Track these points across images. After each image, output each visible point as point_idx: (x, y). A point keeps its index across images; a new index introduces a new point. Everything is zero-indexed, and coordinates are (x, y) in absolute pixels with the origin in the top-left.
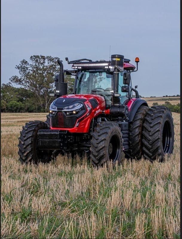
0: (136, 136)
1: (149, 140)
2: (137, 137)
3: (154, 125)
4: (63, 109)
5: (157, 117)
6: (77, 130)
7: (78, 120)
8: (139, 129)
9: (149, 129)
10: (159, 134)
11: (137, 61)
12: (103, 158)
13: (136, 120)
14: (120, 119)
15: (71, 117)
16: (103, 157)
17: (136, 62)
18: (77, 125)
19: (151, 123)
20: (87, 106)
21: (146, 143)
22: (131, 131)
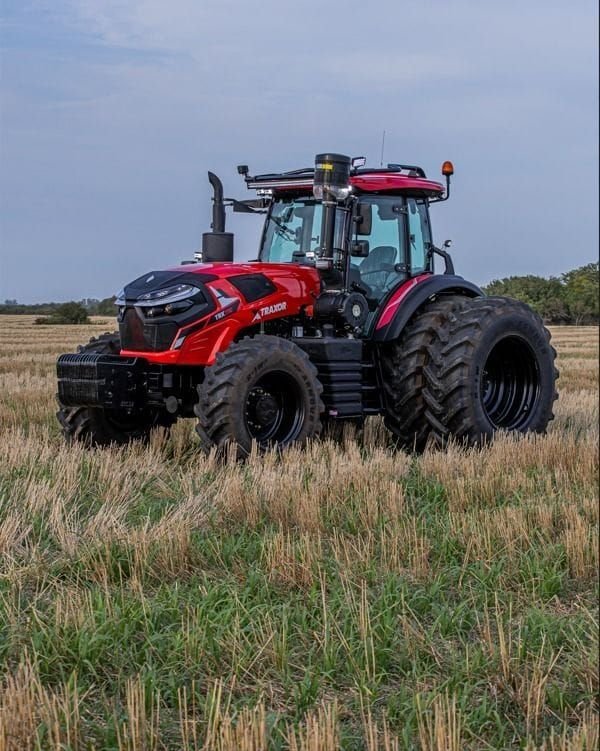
0: (408, 378)
1: (438, 391)
2: (412, 380)
3: (452, 349)
4: (136, 301)
5: (465, 327)
6: (173, 356)
7: (180, 330)
8: (418, 360)
9: (439, 360)
10: (462, 375)
11: (448, 174)
12: (223, 435)
13: (415, 335)
14: (329, 330)
15: (158, 323)
16: (222, 433)
17: (444, 173)
18: (178, 342)
19: (444, 344)
20: (218, 294)
21: (430, 398)
22: (398, 365)
